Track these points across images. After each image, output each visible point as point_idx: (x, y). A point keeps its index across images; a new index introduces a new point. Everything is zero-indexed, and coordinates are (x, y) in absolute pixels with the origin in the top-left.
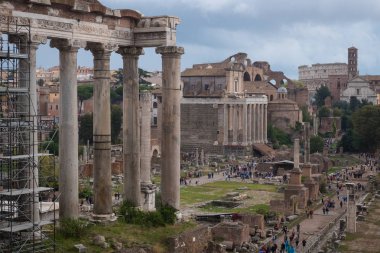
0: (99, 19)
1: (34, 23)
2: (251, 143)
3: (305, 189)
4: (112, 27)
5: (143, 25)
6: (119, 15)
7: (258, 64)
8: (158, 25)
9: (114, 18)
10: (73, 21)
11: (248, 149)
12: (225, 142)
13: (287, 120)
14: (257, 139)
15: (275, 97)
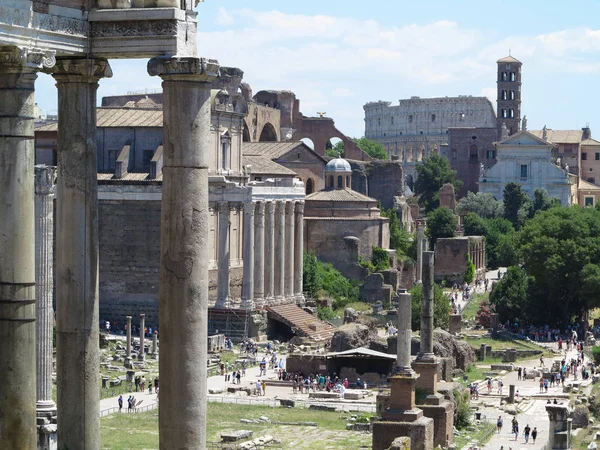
2: (264, 302)
3: (425, 421)
7: (267, 98)
11: (257, 318)
14: (278, 292)
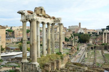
0: (49, 18)
1: (40, 19)
4: (51, 20)
5: (56, 19)
6: (52, 17)
8: (58, 19)
9: (51, 18)
10: (45, 19)
12: (57, 41)
13: (68, 37)
15: (66, 32)
